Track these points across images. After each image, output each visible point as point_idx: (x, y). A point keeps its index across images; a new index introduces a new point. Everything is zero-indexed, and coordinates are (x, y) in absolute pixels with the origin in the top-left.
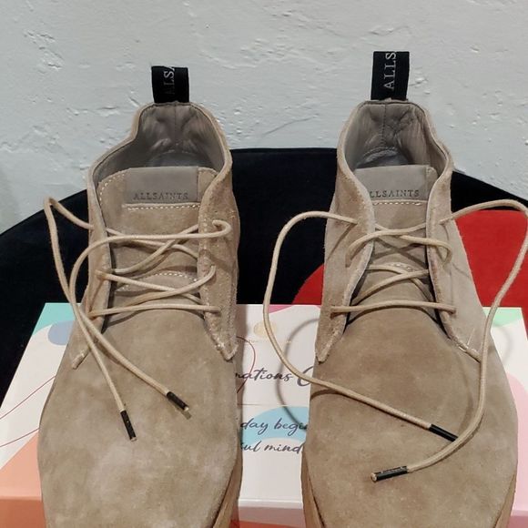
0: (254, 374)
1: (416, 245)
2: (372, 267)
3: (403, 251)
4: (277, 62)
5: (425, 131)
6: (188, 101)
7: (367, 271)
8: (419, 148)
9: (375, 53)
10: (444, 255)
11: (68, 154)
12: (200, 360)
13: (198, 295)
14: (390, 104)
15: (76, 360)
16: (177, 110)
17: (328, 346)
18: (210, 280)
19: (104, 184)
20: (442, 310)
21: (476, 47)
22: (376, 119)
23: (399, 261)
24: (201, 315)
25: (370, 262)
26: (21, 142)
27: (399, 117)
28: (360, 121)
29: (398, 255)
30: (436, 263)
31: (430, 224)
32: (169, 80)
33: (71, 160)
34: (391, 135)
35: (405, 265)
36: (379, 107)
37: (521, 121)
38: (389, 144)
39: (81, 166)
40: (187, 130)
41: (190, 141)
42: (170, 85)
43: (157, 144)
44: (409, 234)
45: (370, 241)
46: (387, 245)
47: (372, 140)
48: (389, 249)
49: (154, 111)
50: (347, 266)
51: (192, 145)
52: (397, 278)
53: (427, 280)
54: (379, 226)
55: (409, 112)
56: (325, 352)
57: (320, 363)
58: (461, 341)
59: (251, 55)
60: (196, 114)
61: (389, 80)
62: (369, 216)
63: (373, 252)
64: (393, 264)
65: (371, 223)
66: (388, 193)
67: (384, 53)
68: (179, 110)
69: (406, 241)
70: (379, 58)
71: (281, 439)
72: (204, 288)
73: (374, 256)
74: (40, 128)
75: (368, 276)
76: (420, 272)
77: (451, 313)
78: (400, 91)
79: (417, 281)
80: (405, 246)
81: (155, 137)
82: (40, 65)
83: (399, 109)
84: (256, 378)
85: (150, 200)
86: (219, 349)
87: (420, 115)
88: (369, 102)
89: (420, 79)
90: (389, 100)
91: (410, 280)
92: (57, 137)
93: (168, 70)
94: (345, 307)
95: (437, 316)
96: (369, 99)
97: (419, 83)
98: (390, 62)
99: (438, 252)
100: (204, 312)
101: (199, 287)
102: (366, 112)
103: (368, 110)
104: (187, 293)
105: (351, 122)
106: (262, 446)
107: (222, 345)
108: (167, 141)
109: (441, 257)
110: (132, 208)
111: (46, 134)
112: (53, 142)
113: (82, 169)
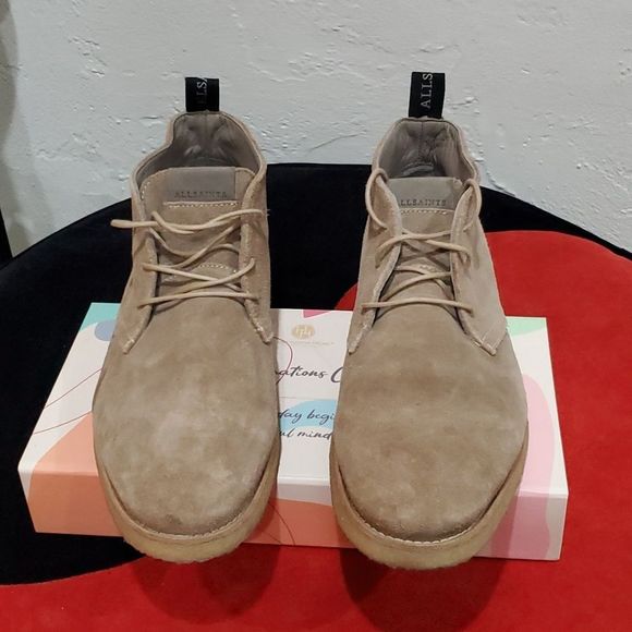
0: (290, 371)
1: (442, 250)
2: (399, 268)
3: (429, 255)
4: (326, 76)
5: (458, 148)
6: (218, 110)
7: (394, 272)
8: (451, 163)
9: (414, 73)
10: (465, 259)
11: (107, 163)
12: (243, 341)
13: (239, 285)
14: (426, 122)
15: (127, 346)
16: (207, 119)
17: (358, 339)
18: (250, 270)
19: (147, 184)
20: (460, 308)
21: (527, 68)
22: (412, 134)
23: (425, 263)
24: (242, 301)
25: (397, 264)
26: (59, 150)
27: (434, 134)
28: (397, 136)
29: (424, 259)
30: (457, 266)
31: (454, 231)
32: (202, 90)
33: (112, 170)
34: (427, 151)
35: (430, 268)
36: (416, 124)
37: (571, 144)
38: (425, 160)
39: (121, 176)
40: (216, 138)
41: (220, 149)
42: (202, 95)
43: (188, 151)
44: (432, 239)
45: (397, 243)
46: (414, 250)
47: (410, 155)
48: (415, 254)
49: (185, 120)
50: (377, 267)
51: (222, 152)
52: (421, 278)
53: (449, 282)
54: (406, 231)
55: (444, 129)
56: (355, 344)
57: (350, 354)
58: (477, 337)
59: (300, 68)
60: (227, 122)
61: (425, 99)
62: (397, 222)
63: (400, 255)
64: (420, 265)
65: (399, 227)
66: (418, 202)
67: (421, 74)
68: (209, 119)
69: (433, 246)
70: (417, 78)
71: (313, 427)
72: (245, 278)
73: (401, 258)
74: (80, 136)
75: (396, 276)
76: (442, 274)
77: (469, 311)
78: (436, 110)
79: (440, 282)
80: (432, 250)
81: (186, 145)
82: (83, 72)
83: (434, 127)
84: (292, 375)
85: (190, 198)
86: (259, 332)
87: (454, 133)
88: (406, 119)
89: (469, 99)
90: (426, 118)
91: (432, 280)
92: (97, 145)
93: (201, 81)
94: (374, 303)
95: (456, 313)
96: (407, 116)
97: (469, 102)
98: (427, 82)
99: (459, 257)
100: (244, 299)
101: (240, 277)
102: (403, 128)
103: (405, 127)
104: (229, 282)
105: (387, 137)
106: (296, 432)
107: (261, 329)
108: (197, 148)
109: (462, 261)
110: (173, 206)
111: (85, 142)
112: (93, 151)
113: (121, 180)
